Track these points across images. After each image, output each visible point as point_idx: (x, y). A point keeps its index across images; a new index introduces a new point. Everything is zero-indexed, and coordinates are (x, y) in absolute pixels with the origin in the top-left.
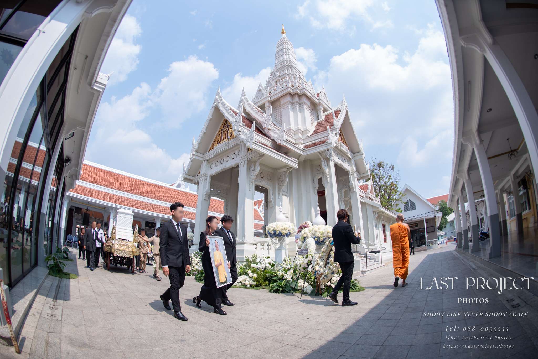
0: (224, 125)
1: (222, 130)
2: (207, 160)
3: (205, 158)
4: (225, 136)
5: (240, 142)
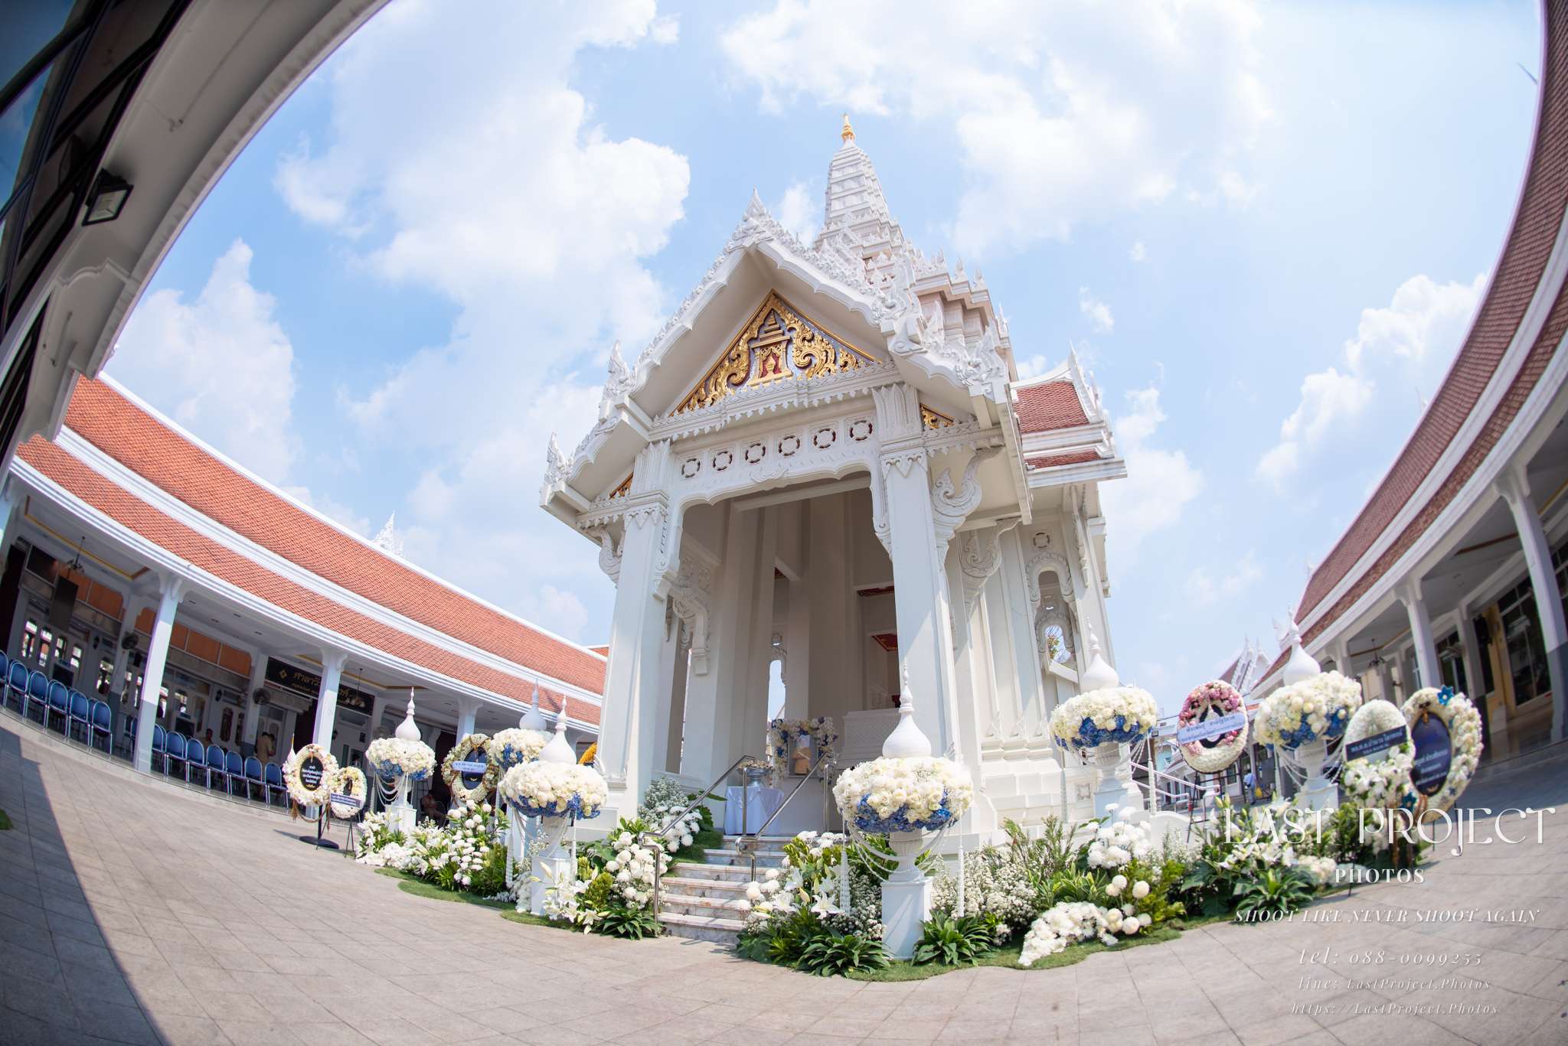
0: (763, 325)
1: (752, 340)
2: (674, 439)
3: (660, 430)
4: (772, 361)
5: (886, 387)
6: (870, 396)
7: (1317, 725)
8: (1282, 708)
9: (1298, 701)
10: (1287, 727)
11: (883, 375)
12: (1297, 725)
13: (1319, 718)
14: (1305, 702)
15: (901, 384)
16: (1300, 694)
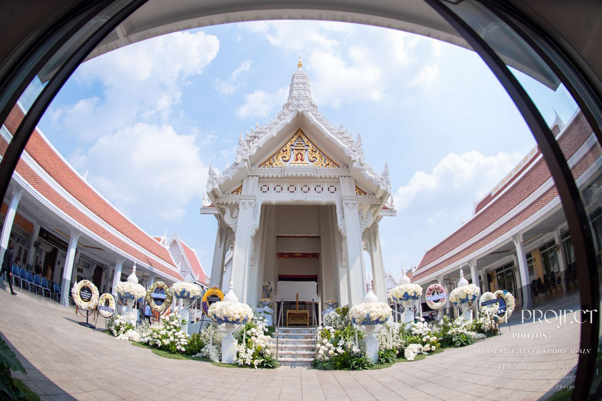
0: (296, 141)
1: (291, 145)
2: (261, 177)
3: (254, 171)
4: (300, 156)
5: (344, 176)
6: (339, 178)
7: (470, 298)
8: (461, 292)
9: (465, 291)
10: (462, 298)
11: (343, 172)
12: (465, 297)
13: (471, 296)
14: (468, 291)
15: (349, 177)
16: (466, 289)
